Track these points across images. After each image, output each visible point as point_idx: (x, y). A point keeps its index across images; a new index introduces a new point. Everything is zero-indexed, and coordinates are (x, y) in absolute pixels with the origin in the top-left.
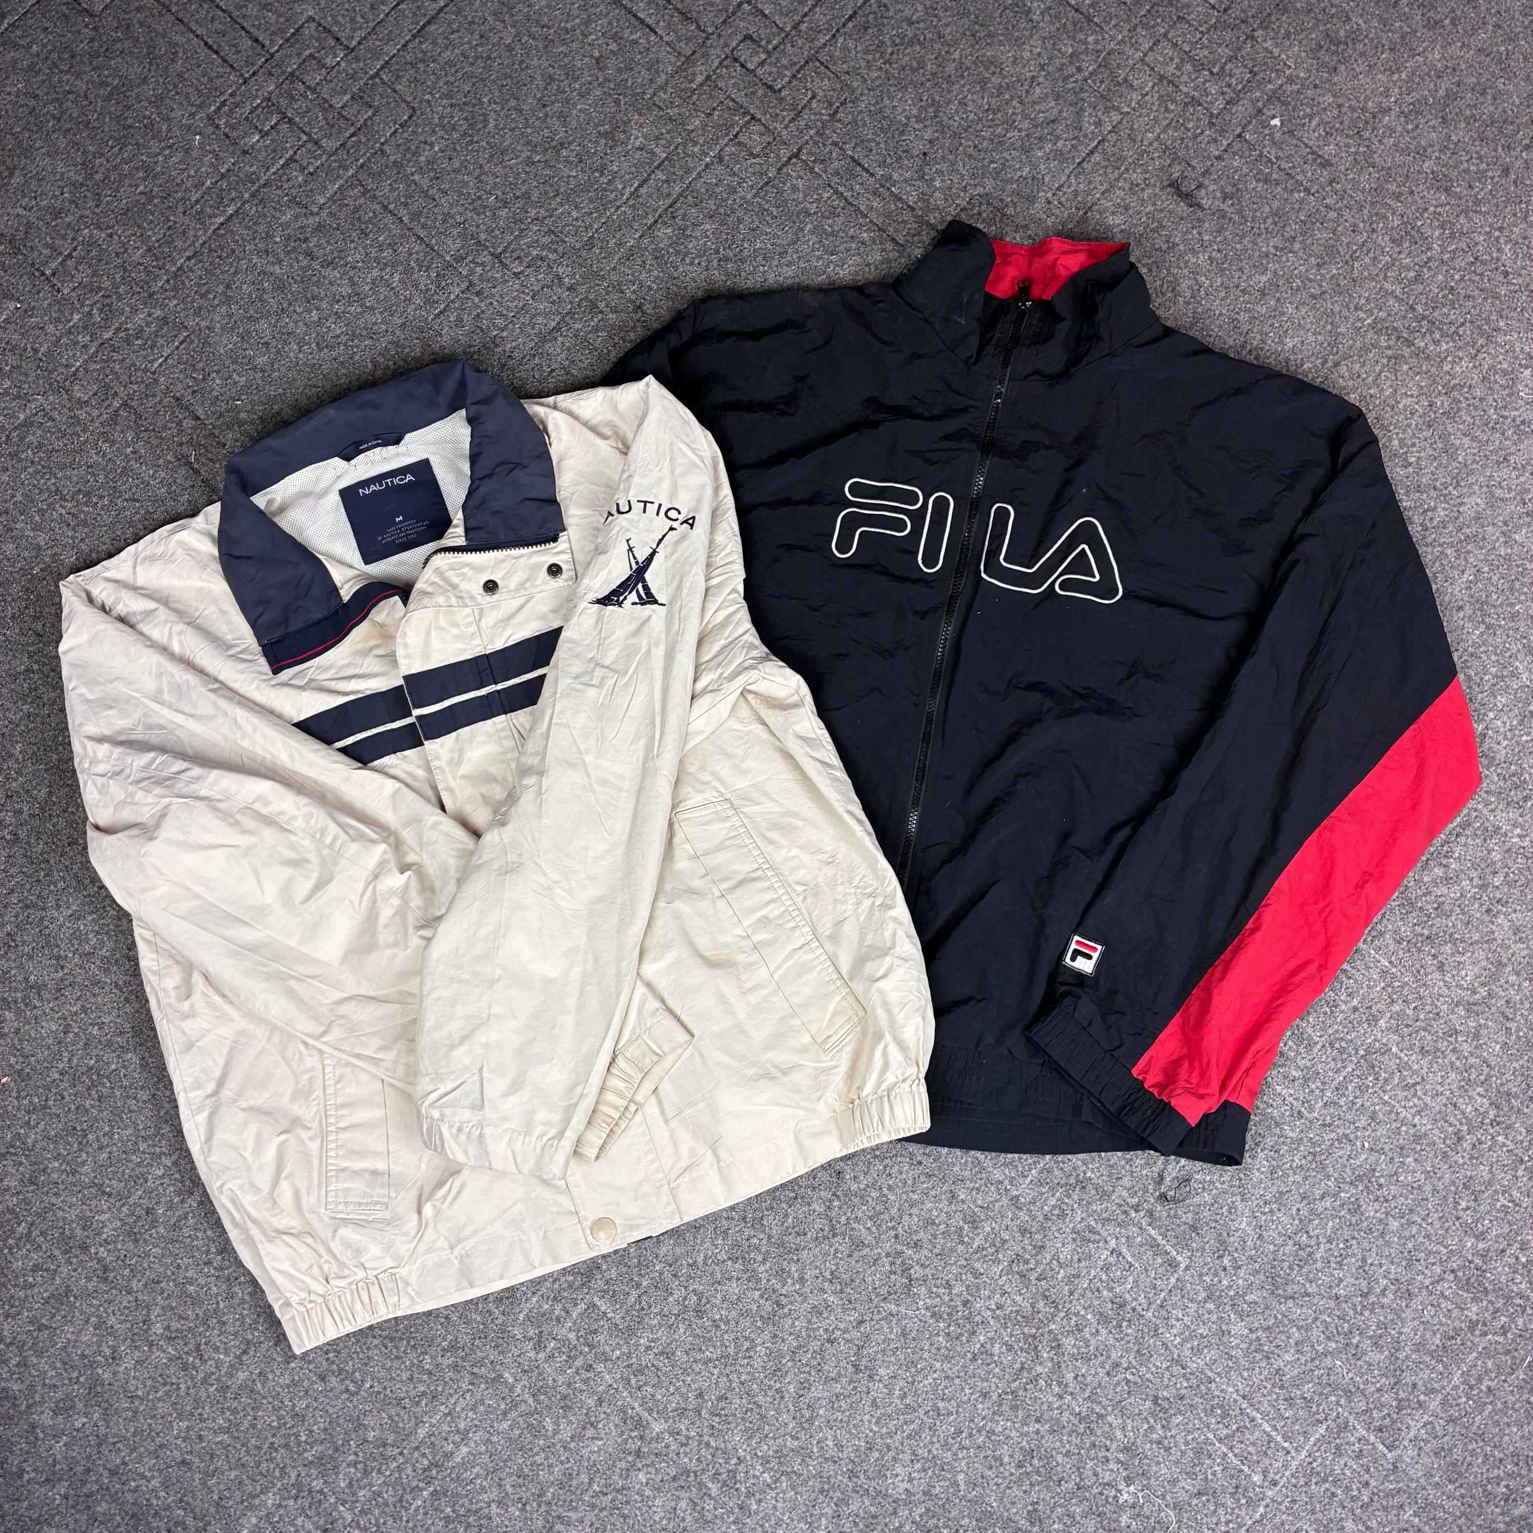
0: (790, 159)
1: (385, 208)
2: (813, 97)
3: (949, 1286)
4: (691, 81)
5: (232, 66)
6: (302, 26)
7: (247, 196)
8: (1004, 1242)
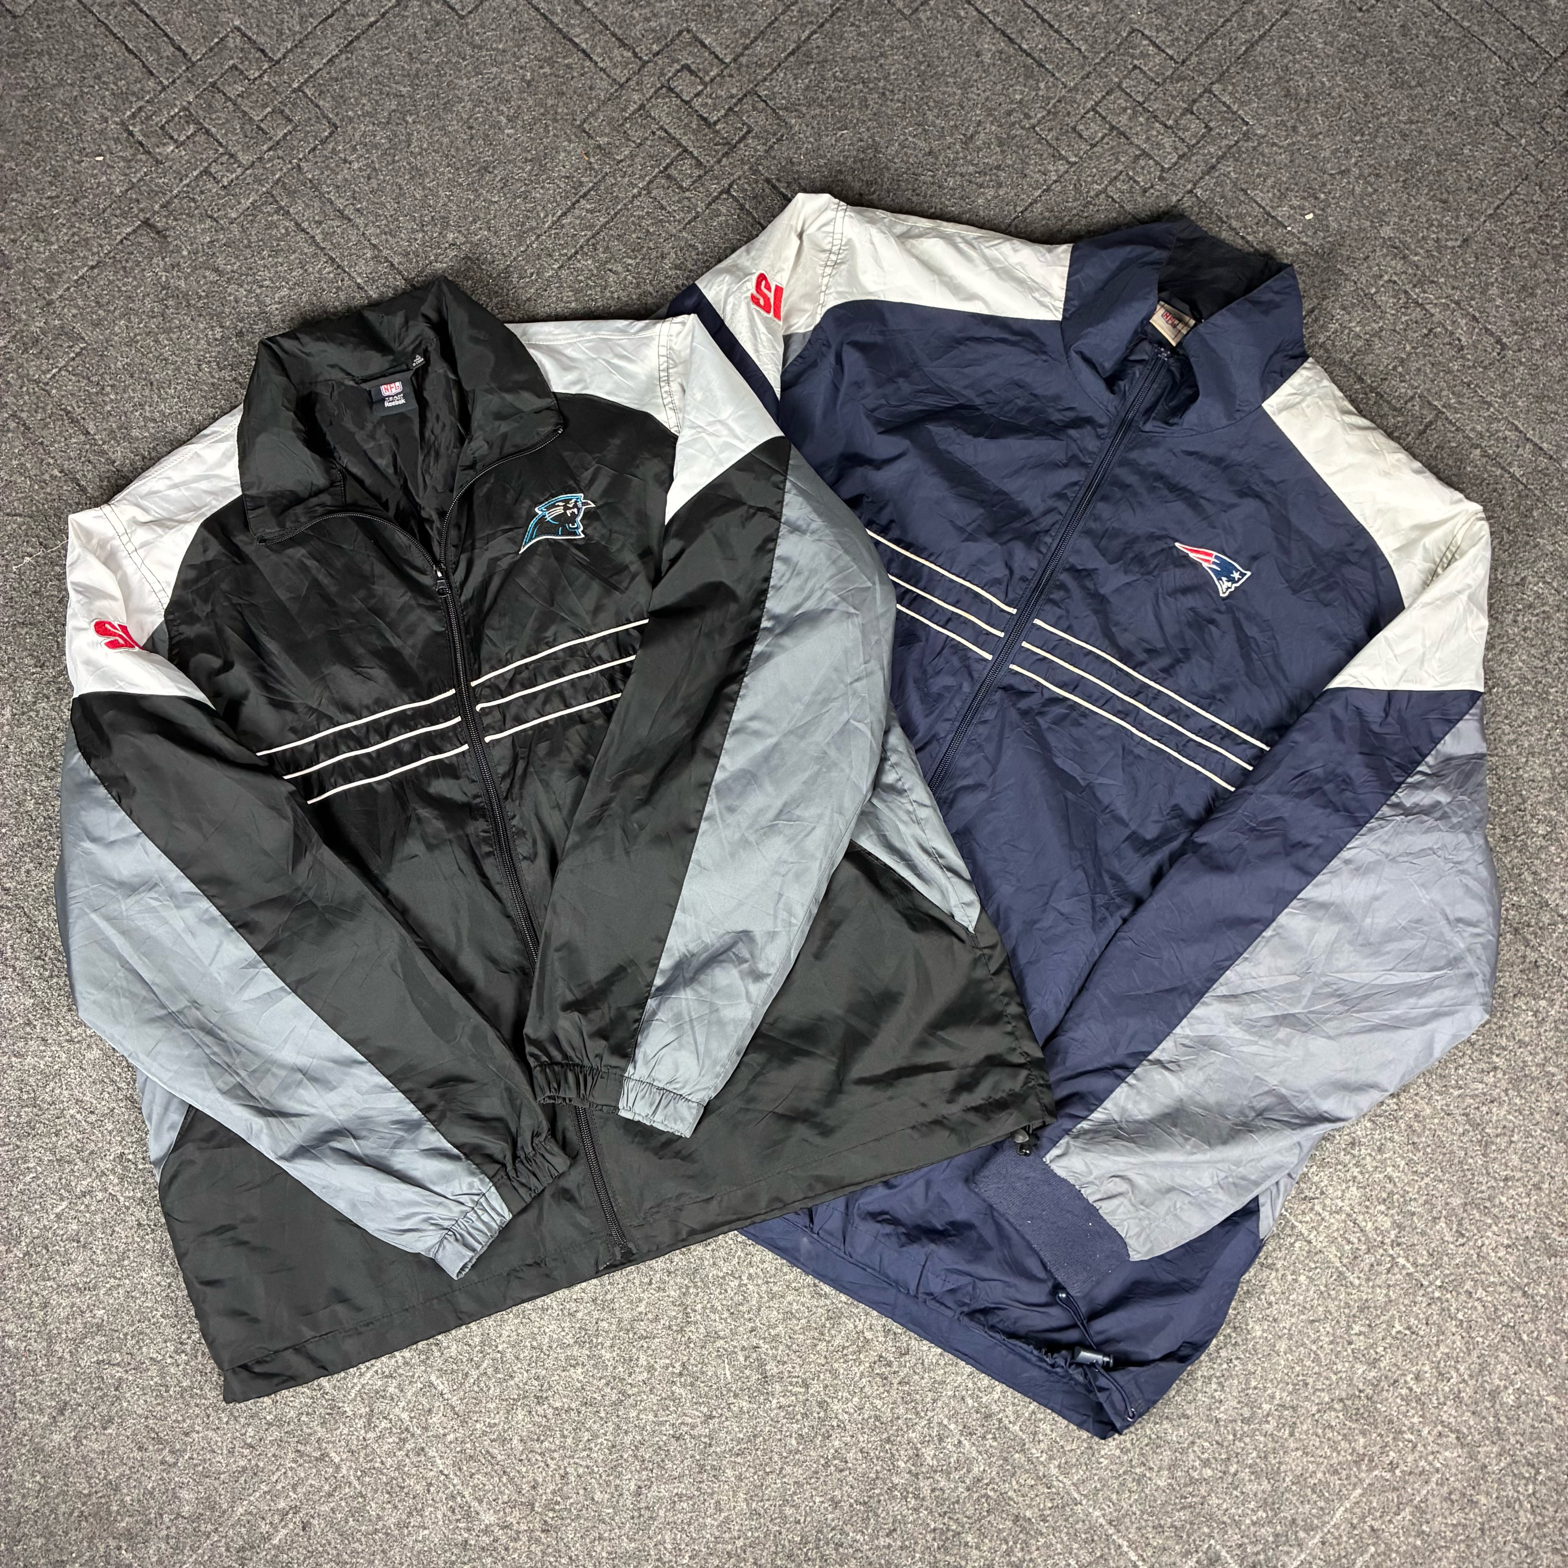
0: (721, 193)
1: (297, 225)
2: (749, 132)
3: (806, 1386)
4: (624, 110)
5: (152, 74)
6: (227, 36)
7: (157, 207)
8: (867, 1341)
